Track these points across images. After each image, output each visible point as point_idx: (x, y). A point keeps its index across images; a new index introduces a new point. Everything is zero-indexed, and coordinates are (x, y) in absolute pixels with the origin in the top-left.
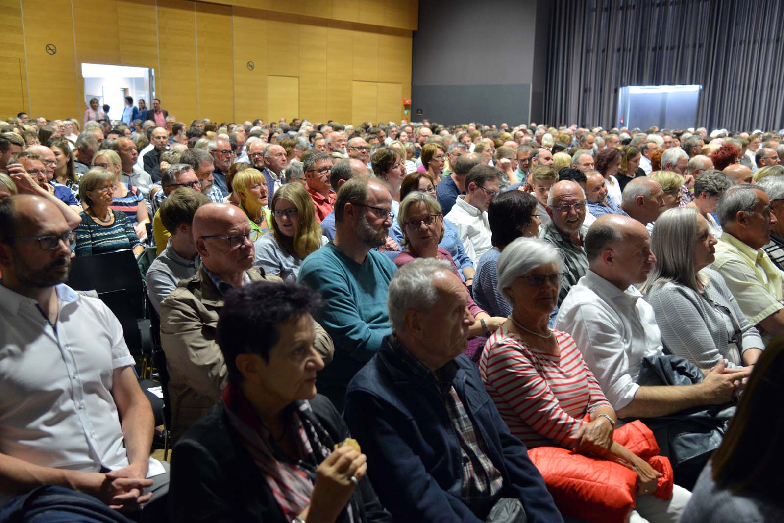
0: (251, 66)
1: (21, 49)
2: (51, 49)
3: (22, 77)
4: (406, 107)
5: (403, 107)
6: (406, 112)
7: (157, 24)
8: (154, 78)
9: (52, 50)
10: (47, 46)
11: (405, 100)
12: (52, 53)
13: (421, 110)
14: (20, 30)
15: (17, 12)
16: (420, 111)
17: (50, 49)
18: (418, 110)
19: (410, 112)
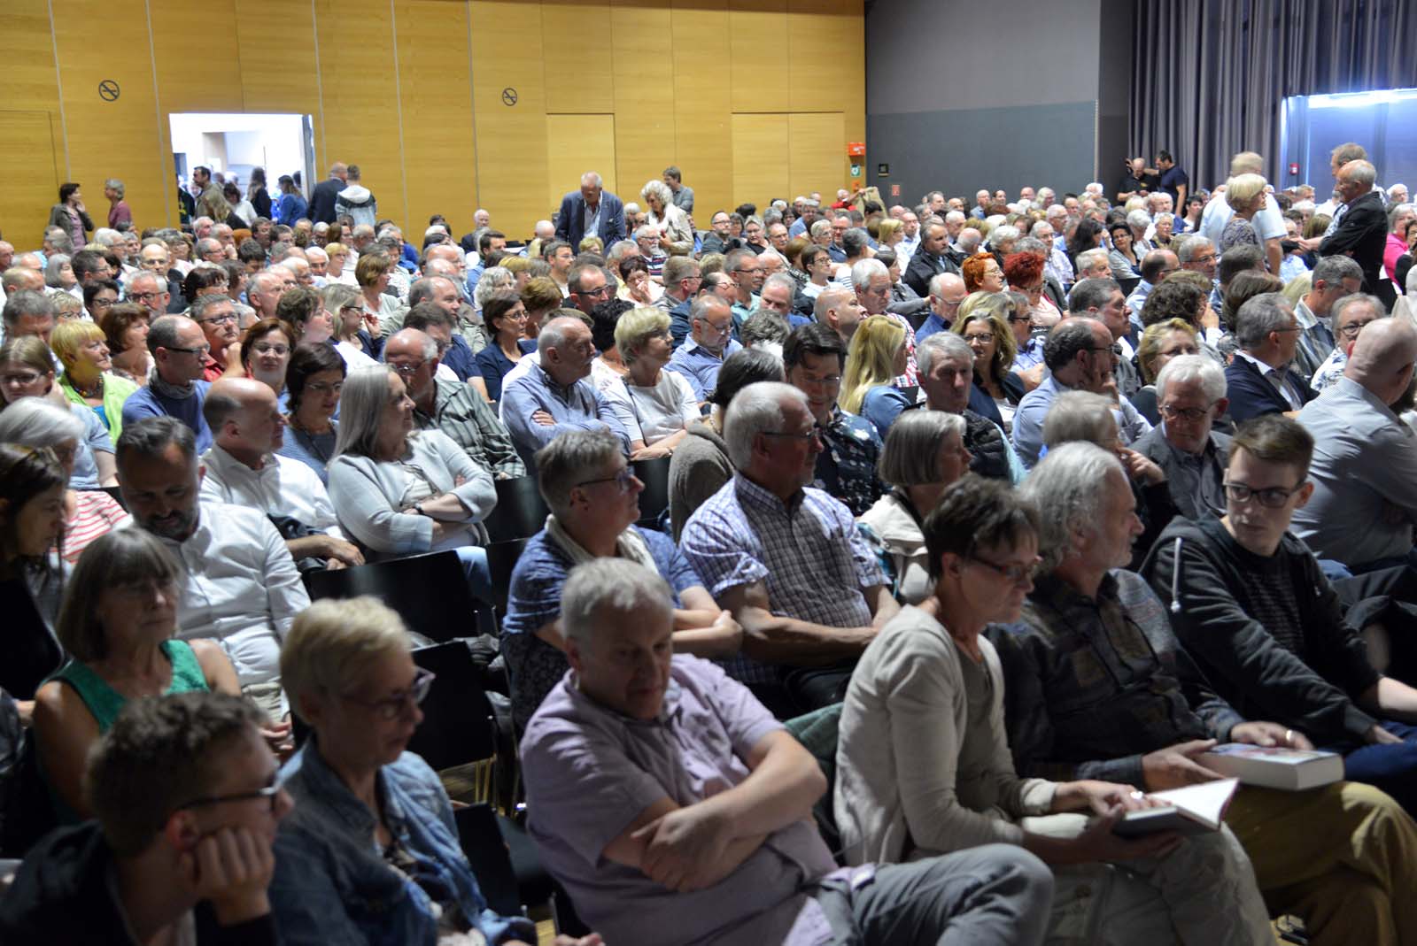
0: (510, 97)
1: (53, 92)
2: (109, 90)
3: (55, 146)
4: (855, 160)
5: (848, 159)
6: (855, 171)
7: (315, 27)
8: (313, 133)
9: (111, 92)
10: (102, 84)
11: (851, 147)
12: (112, 97)
13: (887, 166)
14: (49, 60)
15: (44, 26)
16: (883, 169)
17: (107, 90)
18: (880, 165)
19: (864, 170)
